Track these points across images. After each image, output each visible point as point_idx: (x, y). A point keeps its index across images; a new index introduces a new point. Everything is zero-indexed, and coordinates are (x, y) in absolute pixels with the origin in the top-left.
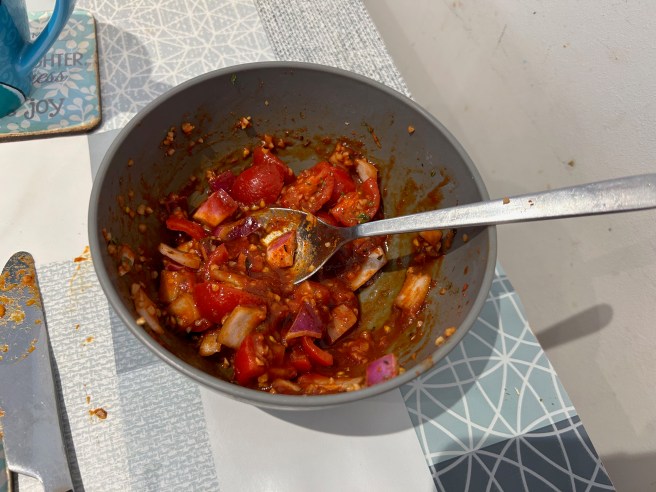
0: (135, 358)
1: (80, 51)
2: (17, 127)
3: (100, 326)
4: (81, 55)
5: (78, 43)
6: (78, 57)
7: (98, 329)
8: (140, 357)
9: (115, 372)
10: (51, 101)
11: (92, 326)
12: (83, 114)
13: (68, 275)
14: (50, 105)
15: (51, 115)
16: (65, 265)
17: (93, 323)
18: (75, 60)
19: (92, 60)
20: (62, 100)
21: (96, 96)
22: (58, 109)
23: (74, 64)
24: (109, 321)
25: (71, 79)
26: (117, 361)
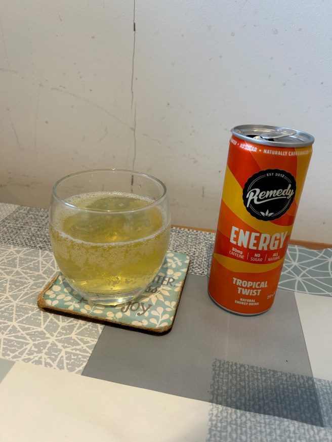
0: (311, 412)
1: (174, 277)
2: (113, 315)
3: (279, 425)
4: (174, 280)
5: (174, 272)
6: (171, 280)
7: (282, 427)
8: (311, 408)
9: (322, 428)
10: (143, 304)
11: (278, 432)
12: (160, 320)
13: (224, 434)
14: (141, 307)
15: (139, 314)
16: (213, 433)
17: (275, 429)
18: (168, 282)
19: (179, 285)
20: (150, 306)
21: (174, 309)
22: (145, 311)
23: (167, 284)
24: (276, 417)
25: (161, 293)
26: (312, 423)
